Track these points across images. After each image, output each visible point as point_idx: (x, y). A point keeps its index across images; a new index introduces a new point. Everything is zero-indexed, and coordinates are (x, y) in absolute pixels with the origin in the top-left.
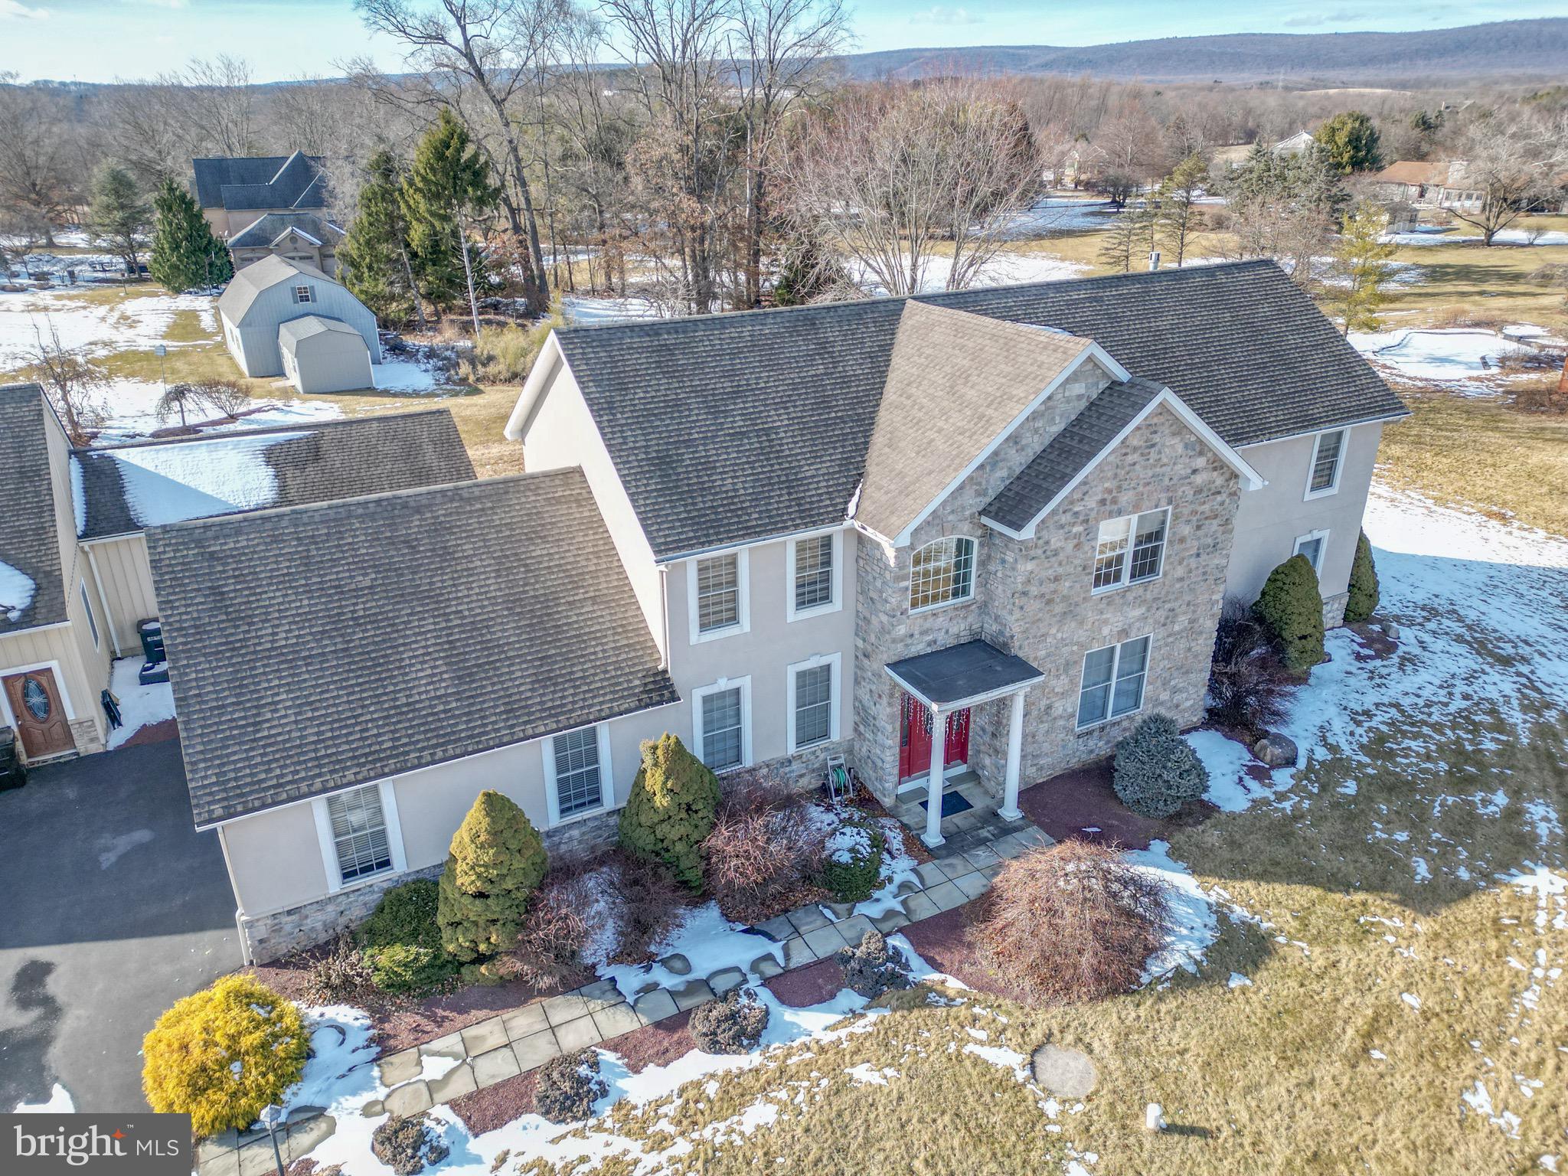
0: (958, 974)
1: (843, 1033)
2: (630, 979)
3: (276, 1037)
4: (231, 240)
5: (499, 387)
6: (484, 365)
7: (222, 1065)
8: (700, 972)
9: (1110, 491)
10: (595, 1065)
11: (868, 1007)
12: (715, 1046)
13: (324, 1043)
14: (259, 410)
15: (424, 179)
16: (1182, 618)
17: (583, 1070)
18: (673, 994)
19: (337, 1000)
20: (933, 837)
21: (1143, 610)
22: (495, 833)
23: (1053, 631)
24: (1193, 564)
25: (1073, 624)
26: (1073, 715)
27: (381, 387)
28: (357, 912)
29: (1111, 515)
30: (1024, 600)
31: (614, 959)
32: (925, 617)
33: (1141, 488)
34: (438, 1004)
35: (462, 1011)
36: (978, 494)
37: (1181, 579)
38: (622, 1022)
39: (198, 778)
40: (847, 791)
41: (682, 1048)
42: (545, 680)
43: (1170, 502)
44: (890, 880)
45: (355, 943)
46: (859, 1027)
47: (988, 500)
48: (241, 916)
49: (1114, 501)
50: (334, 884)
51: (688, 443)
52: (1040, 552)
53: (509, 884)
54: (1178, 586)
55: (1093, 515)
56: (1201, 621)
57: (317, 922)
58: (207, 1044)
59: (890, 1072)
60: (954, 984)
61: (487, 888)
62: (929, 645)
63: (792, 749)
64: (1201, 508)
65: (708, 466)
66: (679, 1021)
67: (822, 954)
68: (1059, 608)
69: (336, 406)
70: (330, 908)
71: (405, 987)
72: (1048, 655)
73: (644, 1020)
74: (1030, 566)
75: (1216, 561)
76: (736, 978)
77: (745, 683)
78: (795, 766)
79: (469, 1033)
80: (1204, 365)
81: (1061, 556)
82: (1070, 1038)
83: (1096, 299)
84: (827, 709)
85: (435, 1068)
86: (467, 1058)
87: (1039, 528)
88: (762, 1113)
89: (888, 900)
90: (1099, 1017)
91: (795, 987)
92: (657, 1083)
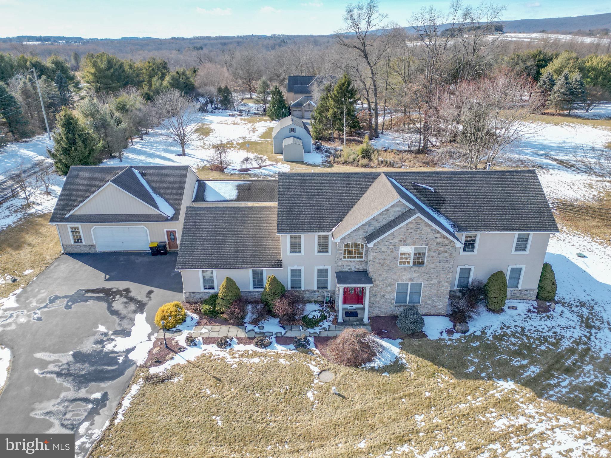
0: (320, 350)
1: (284, 352)
2: (250, 327)
3: (179, 315)
4: (293, 103)
5: (340, 165)
6: (338, 158)
7: (168, 316)
8: (264, 331)
9: (403, 239)
10: (231, 340)
11: (294, 349)
12: (256, 345)
13: (188, 319)
14: (268, 166)
15: (335, 95)
16: (434, 280)
17: (228, 340)
18: (256, 333)
19: (195, 313)
20: (340, 320)
21: (418, 274)
22: (227, 286)
23: (384, 274)
24: (438, 264)
25: (392, 273)
26: (393, 299)
27: (305, 161)
28: (206, 297)
29: (403, 245)
30: (373, 263)
31: (250, 323)
32: (348, 262)
33: (415, 239)
34: (212, 320)
35: (215, 323)
36: (364, 232)
37: (434, 268)
38: (242, 334)
39: (179, 260)
40: (328, 303)
41: (250, 343)
42: (253, 256)
43: (427, 245)
44: (321, 326)
45: (201, 303)
46: (288, 352)
47: (368, 234)
48: (184, 291)
49: (405, 241)
50: (202, 290)
51: (299, 206)
52: (378, 251)
53: (228, 298)
54: (432, 270)
55: (397, 244)
56: (443, 282)
57: (198, 296)
58: (167, 312)
59: (288, 362)
60: (317, 351)
61: (223, 297)
62: (349, 269)
63: (316, 288)
64: (440, 249)
65: (301, 212)
66: (253, 338)
67: (292, 336)
68: (386, 268)
69: (289, 166)
70: (201, 295)
71: (207, 314)
72: (383, 280)
73: (247, 336)
74: (375, 254)
75: (448, 266)
76: (271, 334)
77: (303, 268)
78: (316, 293)
79: (214, 327)
80: (479, 204)
81: (386, 253)
82: (333, 371)
83: (450, 178)
84: (327, 280)
85: (204, 330)
86: (211, 331)
87: (375, 245)
88: (256, 360)
89: (317, 330)
90: (344, 369)
91: (282, 340)
92: (241, 348)
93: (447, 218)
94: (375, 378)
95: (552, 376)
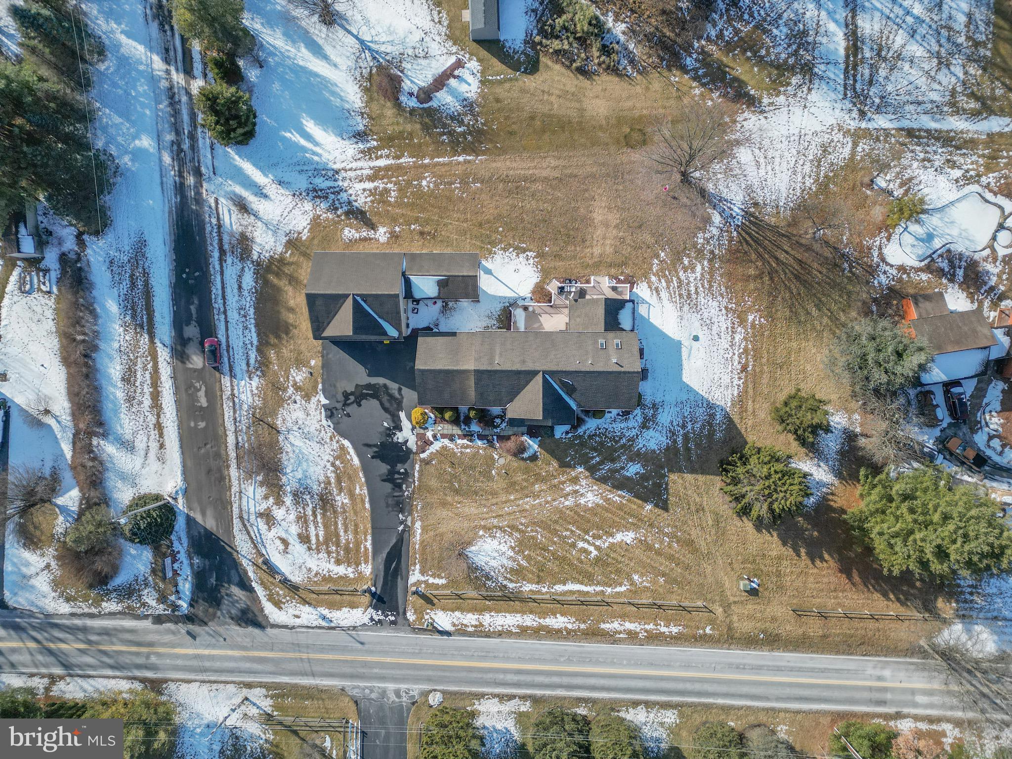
1: (481, 445)
2: (463, 428)
8: (471, 430)
10: (455, 436)
11: (486, 444)
12: (468, 440)
17: (453, 436)
18: (467, 431)
27: (502, 39)
31: (463, 424)
34: (442, 420)
35: (444, 423)
38: (460, 432)
41: (465, 438)
46: (483, 446)
59: (483, 452)
60: (498, 445)
66: (466, 435)
67: (486, 434)
73: (462, 433)
76: (475, 432)
79: (444, 426)
82: (505, 458)
85: (440, 429)
86: (443, 429)
88: (468, 450)
89: (498, 430)
90: (509, 457)
91: (481, 437)
92: (460, 441)
93: (575, 400)
94: (522, 463)
95: (604, 463)
